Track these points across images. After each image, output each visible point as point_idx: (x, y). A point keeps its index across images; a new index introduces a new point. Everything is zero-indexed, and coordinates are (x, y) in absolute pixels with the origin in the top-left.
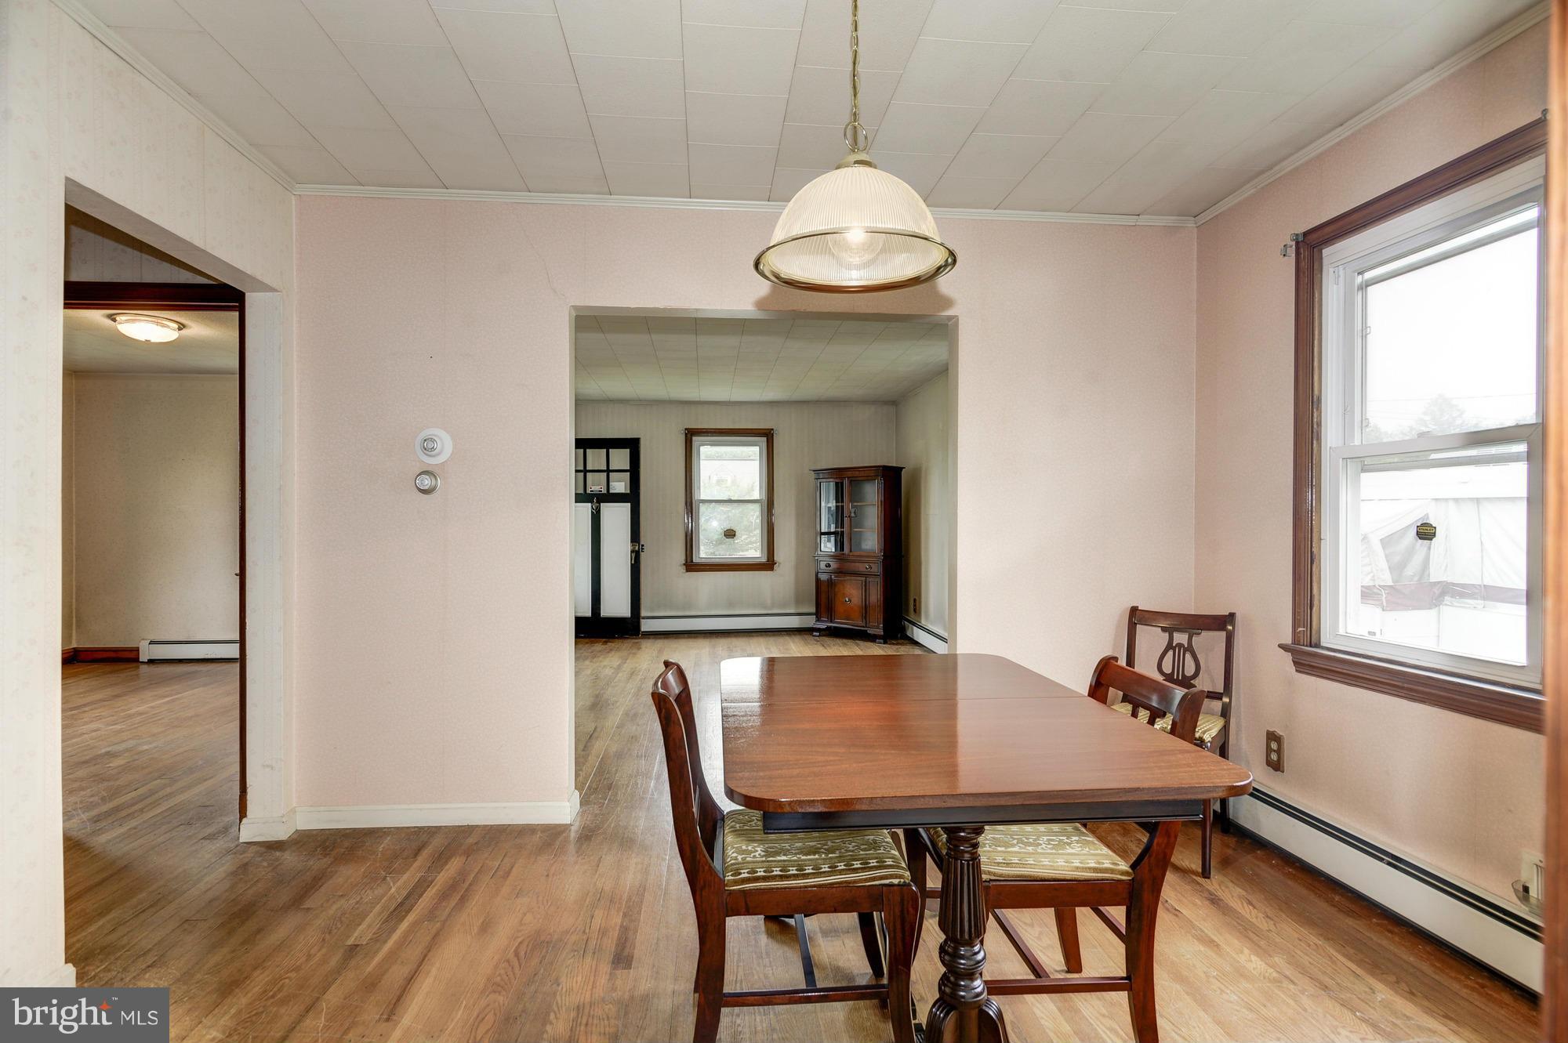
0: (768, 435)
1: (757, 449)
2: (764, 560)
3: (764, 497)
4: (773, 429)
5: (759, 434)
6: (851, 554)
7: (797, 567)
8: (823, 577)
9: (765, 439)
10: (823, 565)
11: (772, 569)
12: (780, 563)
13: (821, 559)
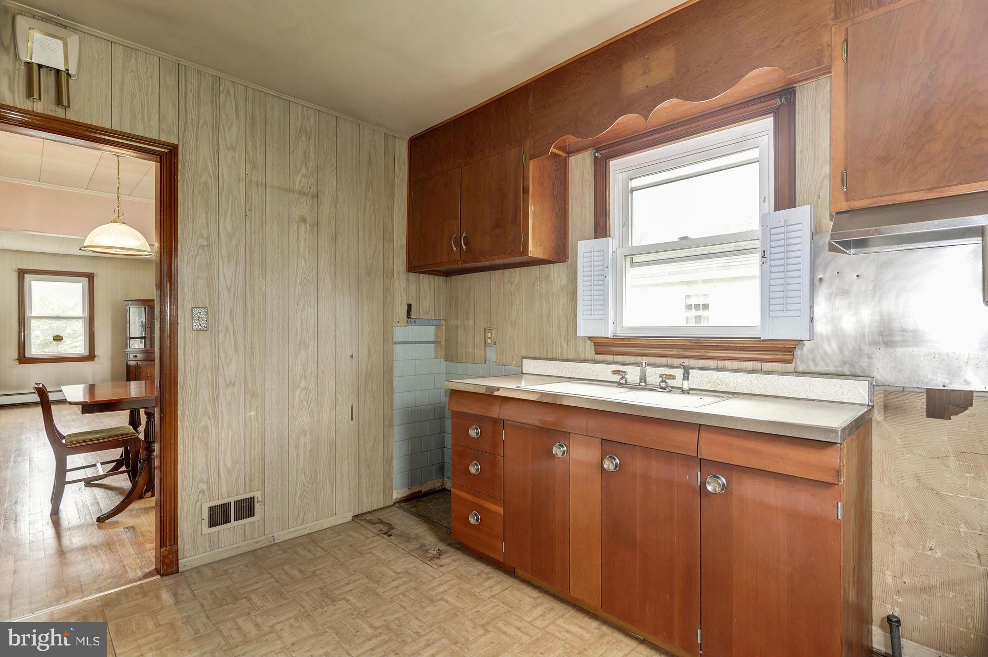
0: (90, 277)
1: (81, 285)
2: (87, 354)
3: (86, 314)
4: (93, 273)
5: (82, 275)
6: (151, 349)
7: (113, 359)
8: (132, 363)
9: (87, 279)
10: (131, 356)
11: (93, 360)
12: (99, 356)
13: (131, 352)
